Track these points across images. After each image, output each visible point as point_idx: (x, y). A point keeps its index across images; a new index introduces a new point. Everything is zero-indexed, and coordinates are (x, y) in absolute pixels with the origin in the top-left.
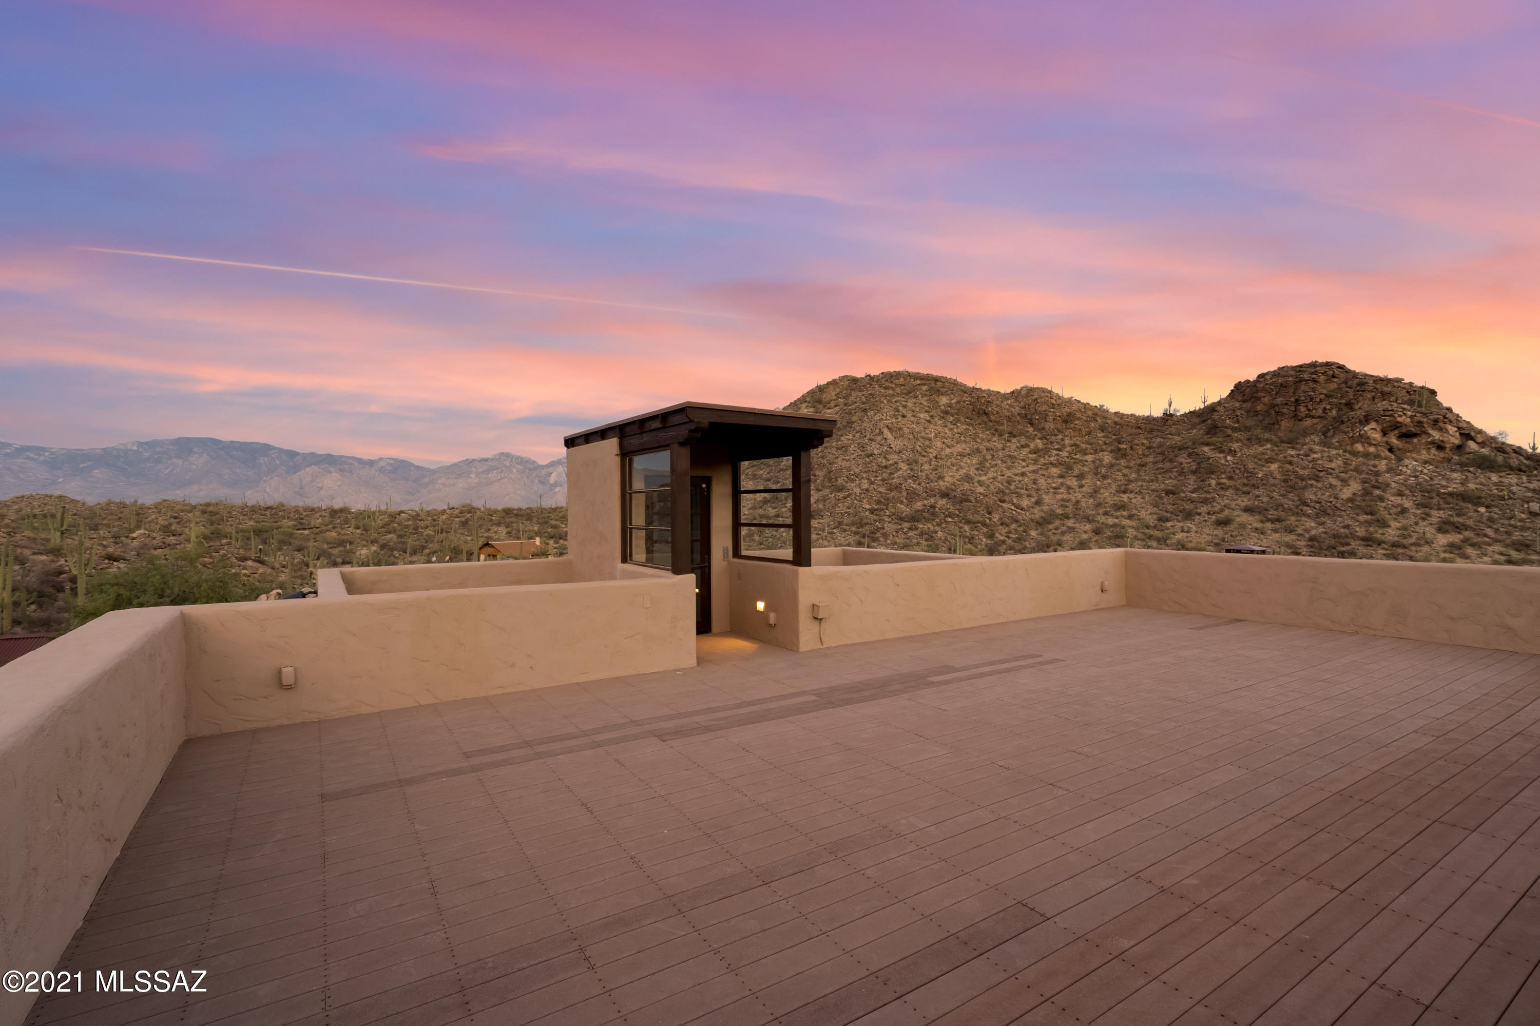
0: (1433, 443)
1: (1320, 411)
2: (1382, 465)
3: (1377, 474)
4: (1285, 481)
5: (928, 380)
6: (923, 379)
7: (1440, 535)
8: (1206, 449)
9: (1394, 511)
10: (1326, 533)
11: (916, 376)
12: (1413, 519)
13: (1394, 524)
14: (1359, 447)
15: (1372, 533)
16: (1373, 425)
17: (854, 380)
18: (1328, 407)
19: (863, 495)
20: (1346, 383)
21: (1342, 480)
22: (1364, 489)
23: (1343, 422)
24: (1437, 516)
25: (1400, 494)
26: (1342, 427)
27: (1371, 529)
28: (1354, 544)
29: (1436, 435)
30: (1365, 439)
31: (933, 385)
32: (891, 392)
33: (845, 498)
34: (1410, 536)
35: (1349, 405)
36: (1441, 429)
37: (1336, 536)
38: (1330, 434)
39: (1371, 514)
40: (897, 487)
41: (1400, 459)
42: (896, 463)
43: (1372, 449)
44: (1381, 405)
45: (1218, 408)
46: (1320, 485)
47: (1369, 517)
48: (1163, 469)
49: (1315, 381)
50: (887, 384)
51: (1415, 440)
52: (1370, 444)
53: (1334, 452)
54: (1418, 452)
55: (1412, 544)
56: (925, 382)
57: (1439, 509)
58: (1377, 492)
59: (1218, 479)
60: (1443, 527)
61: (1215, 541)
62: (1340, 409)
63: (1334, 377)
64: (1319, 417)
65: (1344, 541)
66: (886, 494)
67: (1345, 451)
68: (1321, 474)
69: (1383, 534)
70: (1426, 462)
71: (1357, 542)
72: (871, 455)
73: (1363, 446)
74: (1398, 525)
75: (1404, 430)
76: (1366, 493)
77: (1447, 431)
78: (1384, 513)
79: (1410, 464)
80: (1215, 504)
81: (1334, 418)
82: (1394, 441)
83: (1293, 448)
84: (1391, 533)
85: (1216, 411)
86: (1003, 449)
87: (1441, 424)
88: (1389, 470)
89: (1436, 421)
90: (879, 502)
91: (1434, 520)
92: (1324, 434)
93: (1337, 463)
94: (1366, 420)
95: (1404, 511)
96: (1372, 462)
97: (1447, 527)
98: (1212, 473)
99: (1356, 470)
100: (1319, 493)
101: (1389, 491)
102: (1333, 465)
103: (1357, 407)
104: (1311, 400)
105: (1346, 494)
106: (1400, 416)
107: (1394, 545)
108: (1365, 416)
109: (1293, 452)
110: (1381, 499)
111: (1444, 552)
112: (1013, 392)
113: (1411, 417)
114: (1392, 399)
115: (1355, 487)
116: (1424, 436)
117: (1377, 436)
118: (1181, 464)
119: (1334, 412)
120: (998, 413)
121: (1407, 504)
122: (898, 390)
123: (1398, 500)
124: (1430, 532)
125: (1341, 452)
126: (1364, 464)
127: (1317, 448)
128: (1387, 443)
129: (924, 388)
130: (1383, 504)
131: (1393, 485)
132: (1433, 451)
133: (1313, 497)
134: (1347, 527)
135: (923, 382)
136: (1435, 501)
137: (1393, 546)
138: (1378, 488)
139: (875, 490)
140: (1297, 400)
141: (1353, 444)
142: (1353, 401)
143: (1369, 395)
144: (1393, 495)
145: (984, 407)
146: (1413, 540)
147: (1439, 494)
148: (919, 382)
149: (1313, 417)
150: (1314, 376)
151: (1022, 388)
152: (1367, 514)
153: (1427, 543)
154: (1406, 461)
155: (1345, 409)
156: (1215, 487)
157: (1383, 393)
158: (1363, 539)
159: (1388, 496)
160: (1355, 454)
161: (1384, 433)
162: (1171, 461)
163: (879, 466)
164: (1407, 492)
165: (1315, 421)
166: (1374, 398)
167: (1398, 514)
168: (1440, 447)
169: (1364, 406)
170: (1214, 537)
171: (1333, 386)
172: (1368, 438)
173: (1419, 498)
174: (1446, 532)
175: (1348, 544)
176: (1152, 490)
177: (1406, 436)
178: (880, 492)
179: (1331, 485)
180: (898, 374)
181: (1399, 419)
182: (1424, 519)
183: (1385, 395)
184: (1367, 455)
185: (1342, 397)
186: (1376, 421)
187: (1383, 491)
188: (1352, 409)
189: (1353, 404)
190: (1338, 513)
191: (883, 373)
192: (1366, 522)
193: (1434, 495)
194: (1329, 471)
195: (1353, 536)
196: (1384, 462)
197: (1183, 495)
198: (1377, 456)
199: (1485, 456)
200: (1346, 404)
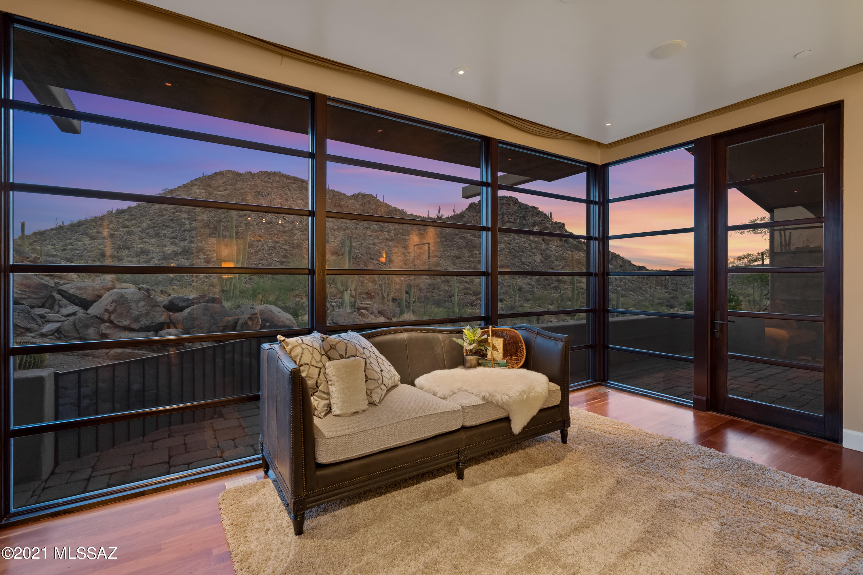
1: (513, 219)
4: (510, 253)
5: (296, 181)
6: (293, 180)
8: (468, 235)
11: (288, 177)
17: (238, 174)
18: (516, 218)
19: (271, 251)
23: (524, 225)
31: (300, 185)
32: (270, 185)
33: (257, 252)
40: (298, 246)
42: (291, 230)
48: (448, 245)
49: (509, 205)
50: (266, 179)
56: (294, 181)
62: (520, 220)
64: (513, 223)
66: (290, 251)
68: (524, 249)
72: (271, 223)
73: (533, 238)
81: (518, 224)
83: (507, 237)
86: (356, 229)
90: (285, 256)
98: (475, 247)
103: (527, 219)
104: (509, 214)
106: (547, 224)
108: (534, 223)
109: (507, 239)
112: (353, 195)
118: (458, 242)
119: (518, 221)
120: (347, 206)
122: (275, 184)
129: (294, 186)
131: (552, 256)
133: (527, 261)
135: (293, 181)
139: (280, 248)
140: (503, 213)
142: (526, 216)
143: (531, 214)
145: (339, 201)
148: (290, 181)
149: (510, 222)
150: (508, 202)
151: (359, 194)
160: (531, 241)
162: (451, 241)
163: (279, 231)
165: (511, 224)
166: (533, 215)
169: (530, 219)
176: (448, 256)
178: (285, 249)
179: (530, 255)
180: (275, 174)
181: (547, 225)
184: (535, 242)
185: (520, 214)
186: (538, 226)
188: (525, 220)
189: (526, 217)
191: (262, 172)
196: (543, 246)
197: (465, 259)
199: (575, 245)
200: (523, 217)
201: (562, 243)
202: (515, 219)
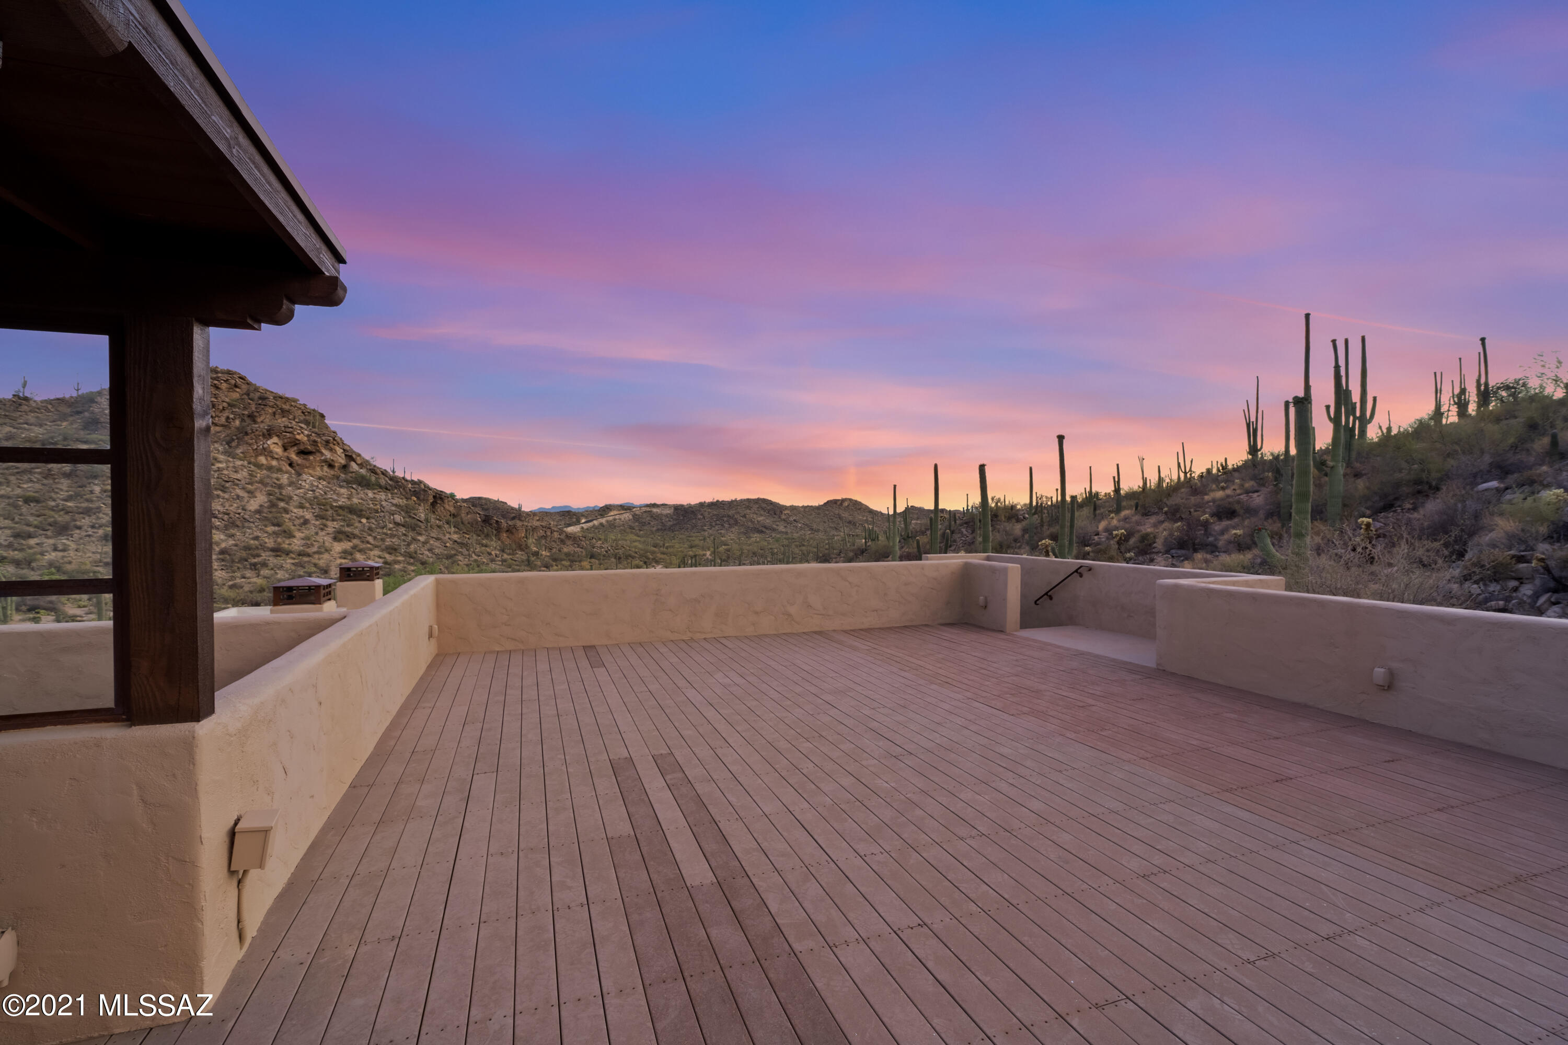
0: (325, 461)
1: (223, 420)
2: (284, 479)
3: (280, 487)
7: (336, 544)
9: (297, 522)
10: (236, 545)
12: (313, 530)
13: (298, 535)
14: (262, 460)
15: (280, 544)
16: (275, 439)
18: (232, 416)
20: (248, 395)
21: (249, 492)
22: (270, 501)
23: (246, 434)
24: (332, 526)
25: (301, 506)
26: (246, 438)
27: (279, 540)
28: (265, 555)
29: (328, 454)
30: (267, 452)
34: (312, 545)
35: (252, 417)
36: (331, 450)
37: (247, 548)
38: (234, 444)
39: (278, 525)
41: (299, 474)
43: (274, 463)
44: (282, 422)
45: (99, 399)
46: (226, 496)
47: (277, 528)
49: (217, 388)
51: (311, 458)
52: (273, 458)
53: (239, 463)
54: (314, 468)
55: (315, 553)
57: (333, 520)
58: (282, 504)
59: (103, 484)
60: (339, 536)
61: (105, 560)
62: (243, 420)
63: (236, 386)
64: (222, 426)
65: (256, 552)
67: (250, 463)
68: (227, 485)
69: (290, 544)
70: (320, 478)
71: (268, 553)
73: (267, 459)
74: (302, 535)
75: (302, 447)
76: (273, 505)
77: (336, 452)
78: (288, 525)
79: (308, 479)
80: (101, 515)
81: (237, 428)
82: (294, 457)
84: (296, 543)
85: (96, 402)
87: (331, 445)
88: (291, 484)
89: (328, 442)
91: (330, 530)
92: (228, 443)
93: (243, 475)
94: (269, 434)
95: (306, 522)
96: (275, 475)
97: (341, 536)
99: (261, 482)
100: (227, 505)
101: (293, 503)
102: (239, 476)
103: (259, 420)
104: (214, 406)
105: (253, 505)
106: (299, 434)
107: (301, 554)
108: (268, 430)
110: (286, 511)
111: (341, 558)
113: (308, 436)
114: (291, 417)
115: (260, 499)
116: (318, 454)
117: (278, 450)
119: (237, 423)
121: (308, 516)
123: (300, 512)
124: (328, 540)
125: (245, 463)
126: (268, 477)
127: (221, 457)
128: (288, 458)
130: (288, 516)
131: (295, 498)
132: (325, 468)
133: (221, 509)
134: (256, 538)
136: (330, 512)
137: (299, 555)
138: (282, 500)
141: (257, 456)
142: (255, 414)
143: (270, 410)
144: (296, 507)
146: (315, 549)
147: (332, 507)
150: (216, 382)
152: (274, 525)
153: (326, 550)
154: (305, 476)
155: (248, 421)
156: (99, 495)
157: (283, 411)
158: (273, 550)
159: (291, 508)
160: (259, 466)
161: (285, 449)
164: (307, 505)
166: (274, 414)
167: (301, 525)
168: (331, 466)
169: (265, 420)
170: (103, 556)
171: (235, 395)
172: (271, 452)
173: (317, 510)
174: (340, 540)
175: (259, 556)
177: (304, 453)
179: (238, 497)
181: (298, 437)
182: (322, 529)
183: (284, 413)
184: (270, 468)
185: (245, 408)
186: (277, 436)
187: (287, 503)
188: (255, 422)
189: (256, 416)
190: (246, 524)
192: (274, 533)
193: (328, 507)
194: (235, 483)
195: (263, 547)
196: (286, 476)
198: (279, 470)
199: (363, 477)
200: (249, 416)
201: (332, 472)
202: (228, 418)
